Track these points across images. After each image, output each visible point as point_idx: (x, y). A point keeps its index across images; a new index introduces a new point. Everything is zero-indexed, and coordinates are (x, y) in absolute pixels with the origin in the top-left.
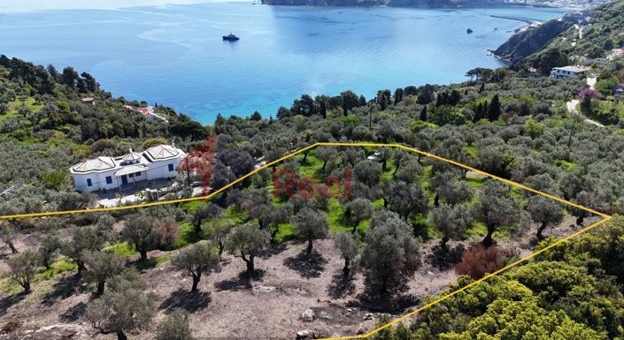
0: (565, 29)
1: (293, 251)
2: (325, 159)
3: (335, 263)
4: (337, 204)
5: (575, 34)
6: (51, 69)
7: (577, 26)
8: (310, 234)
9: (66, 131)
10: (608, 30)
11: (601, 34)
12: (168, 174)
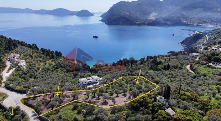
0: (203, 37)
1: (123, 94)
2: (127, 80)
3: (128, 95)
4: (129, 88)
5: (206, 38)
6: (49, 50)
7: (207, 36)
8: (125, 91)
9: (61, 69)
10: (216, 38)
11: (213, 39)
12: (96, 82)
